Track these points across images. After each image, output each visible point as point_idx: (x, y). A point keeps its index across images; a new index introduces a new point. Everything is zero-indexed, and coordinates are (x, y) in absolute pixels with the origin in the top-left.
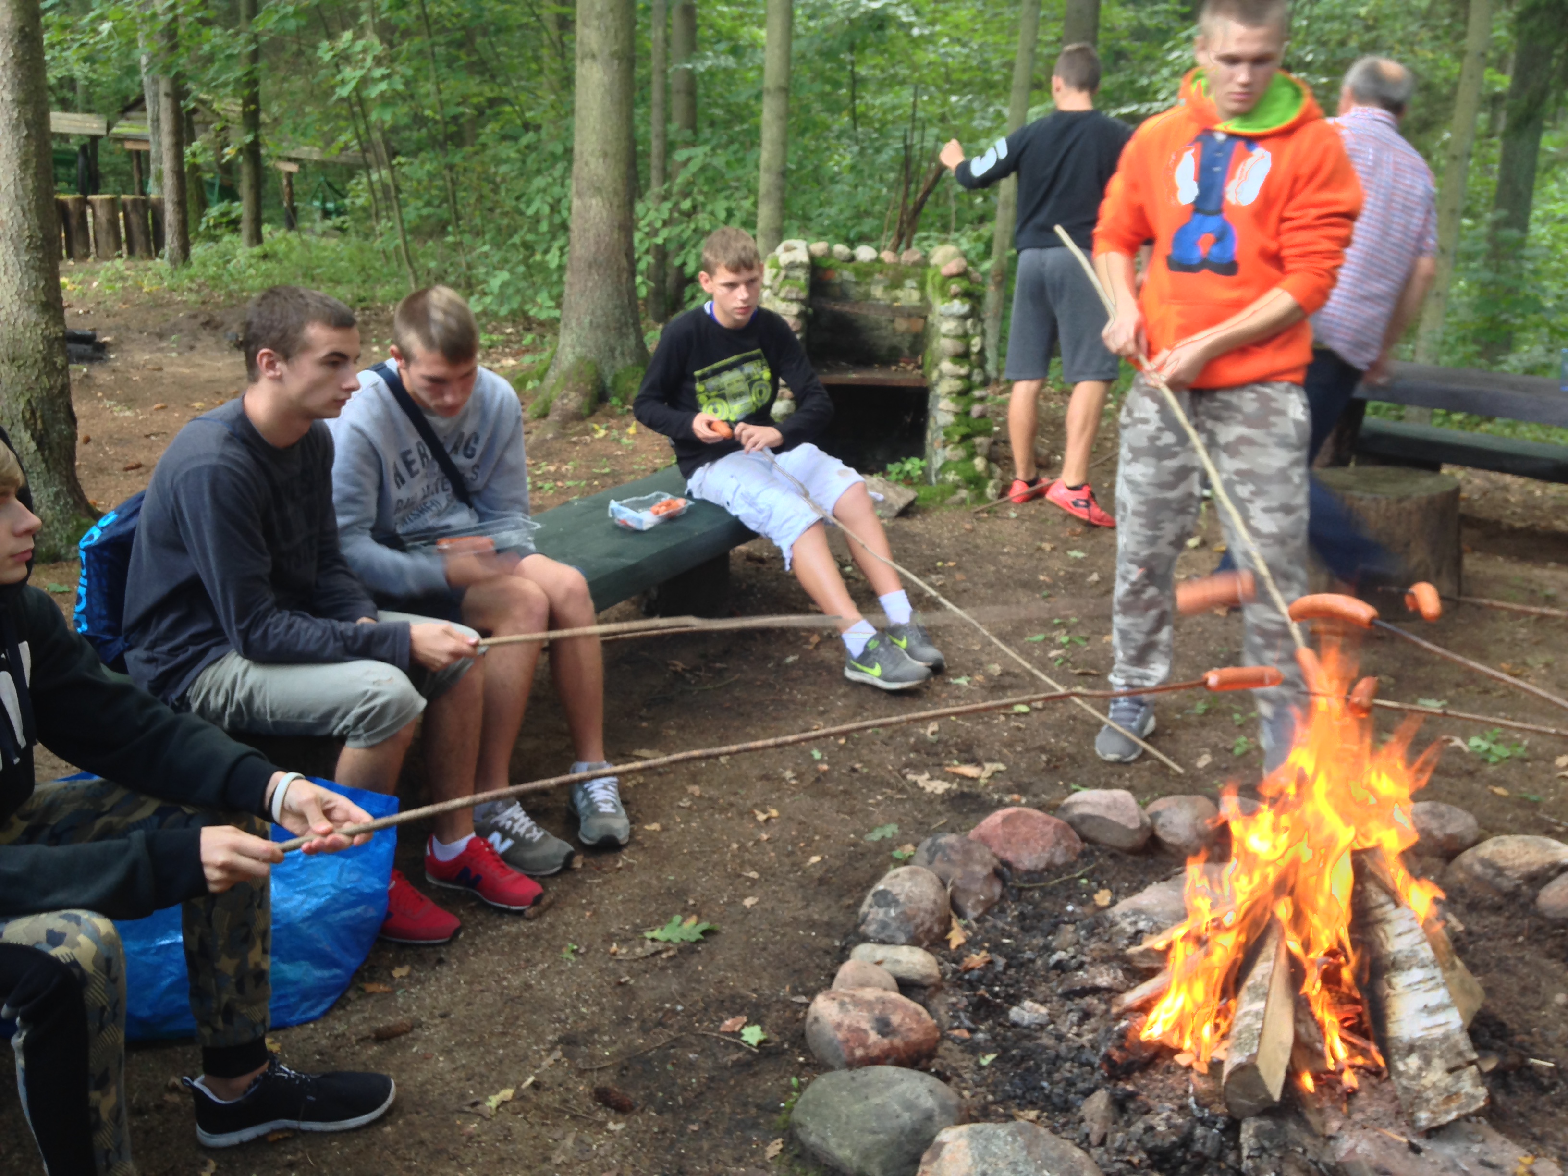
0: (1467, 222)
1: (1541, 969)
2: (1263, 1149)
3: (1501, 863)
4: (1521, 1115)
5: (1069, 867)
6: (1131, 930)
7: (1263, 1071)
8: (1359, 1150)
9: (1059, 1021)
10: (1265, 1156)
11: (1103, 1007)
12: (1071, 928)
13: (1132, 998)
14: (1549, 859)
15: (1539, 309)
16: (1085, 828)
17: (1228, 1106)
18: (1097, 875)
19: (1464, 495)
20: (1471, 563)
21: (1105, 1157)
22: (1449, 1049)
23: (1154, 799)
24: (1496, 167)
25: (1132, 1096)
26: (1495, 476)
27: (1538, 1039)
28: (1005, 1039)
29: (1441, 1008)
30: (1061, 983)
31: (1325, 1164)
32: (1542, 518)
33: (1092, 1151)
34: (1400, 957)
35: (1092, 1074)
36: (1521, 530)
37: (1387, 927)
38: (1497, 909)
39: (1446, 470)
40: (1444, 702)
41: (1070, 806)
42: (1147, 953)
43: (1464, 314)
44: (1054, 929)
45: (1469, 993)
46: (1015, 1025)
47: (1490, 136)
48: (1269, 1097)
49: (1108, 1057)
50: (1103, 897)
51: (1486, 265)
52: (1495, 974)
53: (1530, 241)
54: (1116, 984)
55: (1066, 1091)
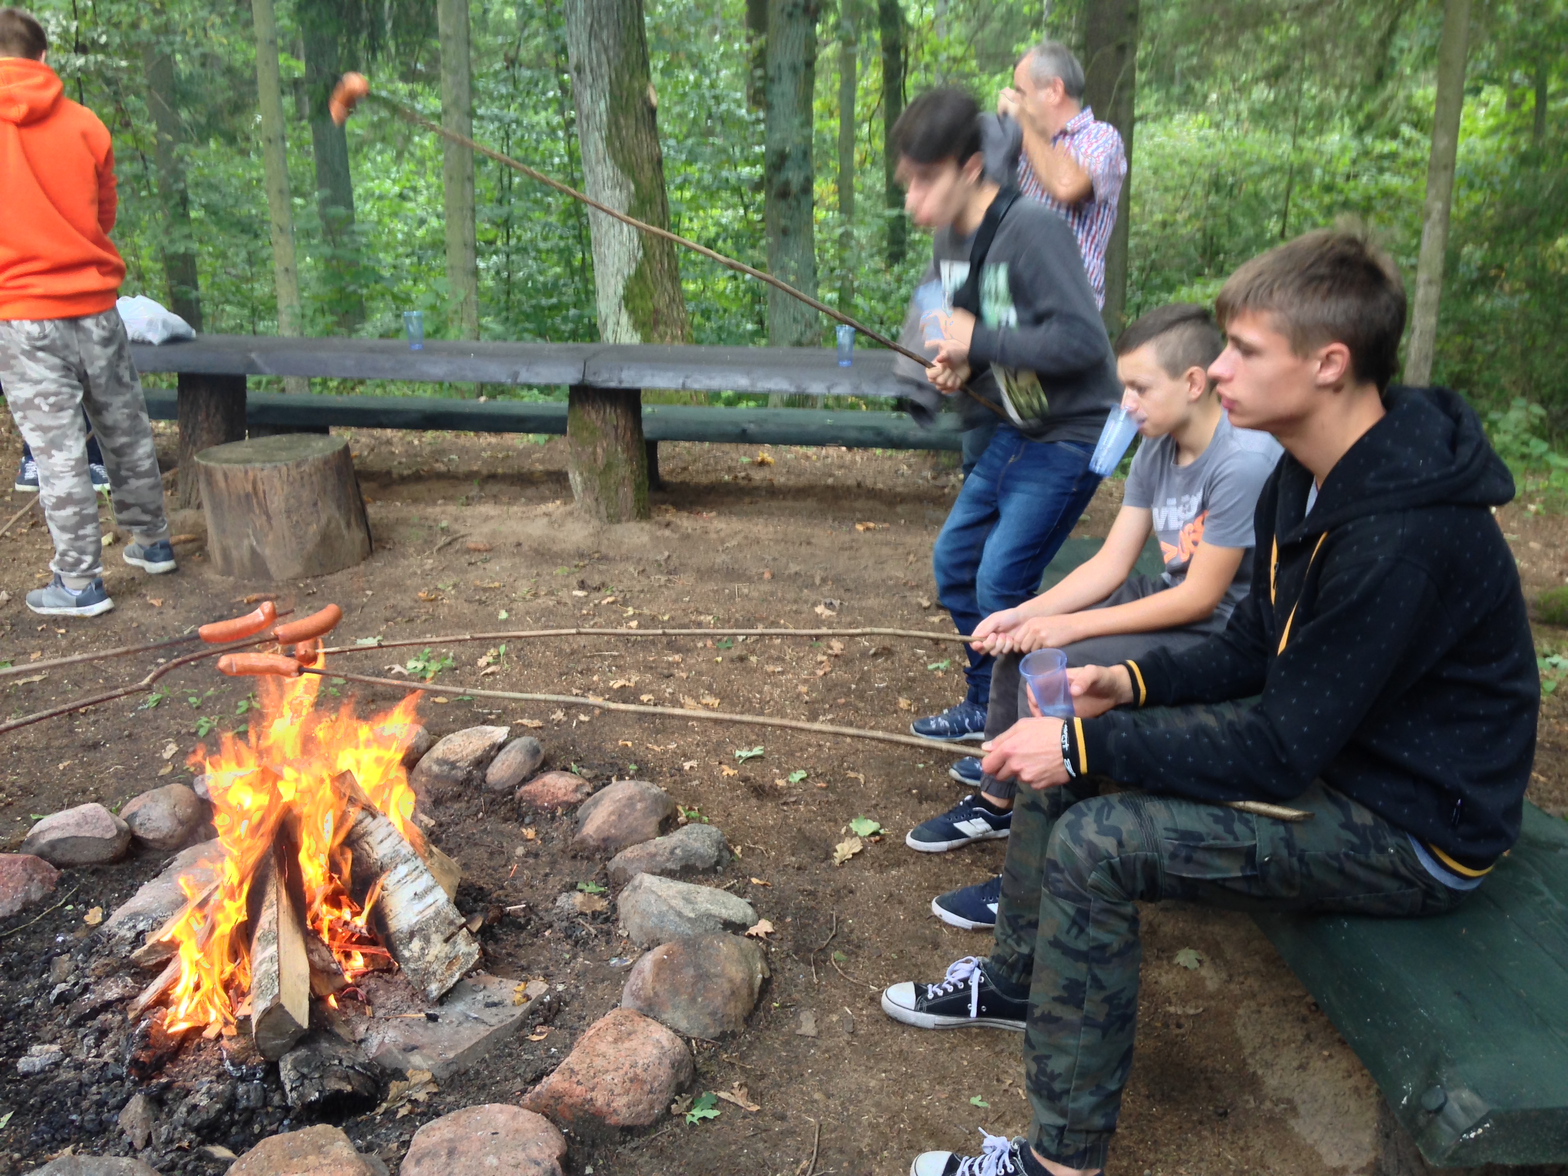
0: (299, 201)
1: (501, 833)
2: (303, 1076)
3: (452, 758)
4: (509, 955)
5: (48, 899)
6: (131, 935)
7: (288, 1008)
8: (387, 1041)
9: (74, 1052)
10: (306, 1082)
11: (119, 1018)
12: (65, 957)
13: (146, 998)
14: (488, 743)
15: (379, 279)
16: (57, 855)
17: (262, 1054)
18: (82, 896)
19: (354, 453)
20: (373, 510)
21: (154, 1155)
22: (442, 923)
23: (125, 803)
24: (312, 148)
25: (168, 1087)
26: (377, 432)
27: (510, 890)
28: (18, 1093)
29: (428, 890)
30: (68, 1014)
31: (360, 1064)
32: (424, 463)
33: (139, 1155)
34: (386, 860)
35: (122, 1085)
36: (409, 476)
37: (370, 839)
38: (458, 797)
39: (334, 432)
40: (379, 638)
41: (34, 837)
42: (153, 949)
43: (316, 287)
44: (48, 965)
45: (450, 871)
46: (26, 1075)
47: (300, 119)
48: (300, 1027)
49: (135, 1062)
50: (94, 916)
51: (324, 241)
52: (467, 850)
53: (358, 217)
54: (127, 992)
55: (98, 1114)
